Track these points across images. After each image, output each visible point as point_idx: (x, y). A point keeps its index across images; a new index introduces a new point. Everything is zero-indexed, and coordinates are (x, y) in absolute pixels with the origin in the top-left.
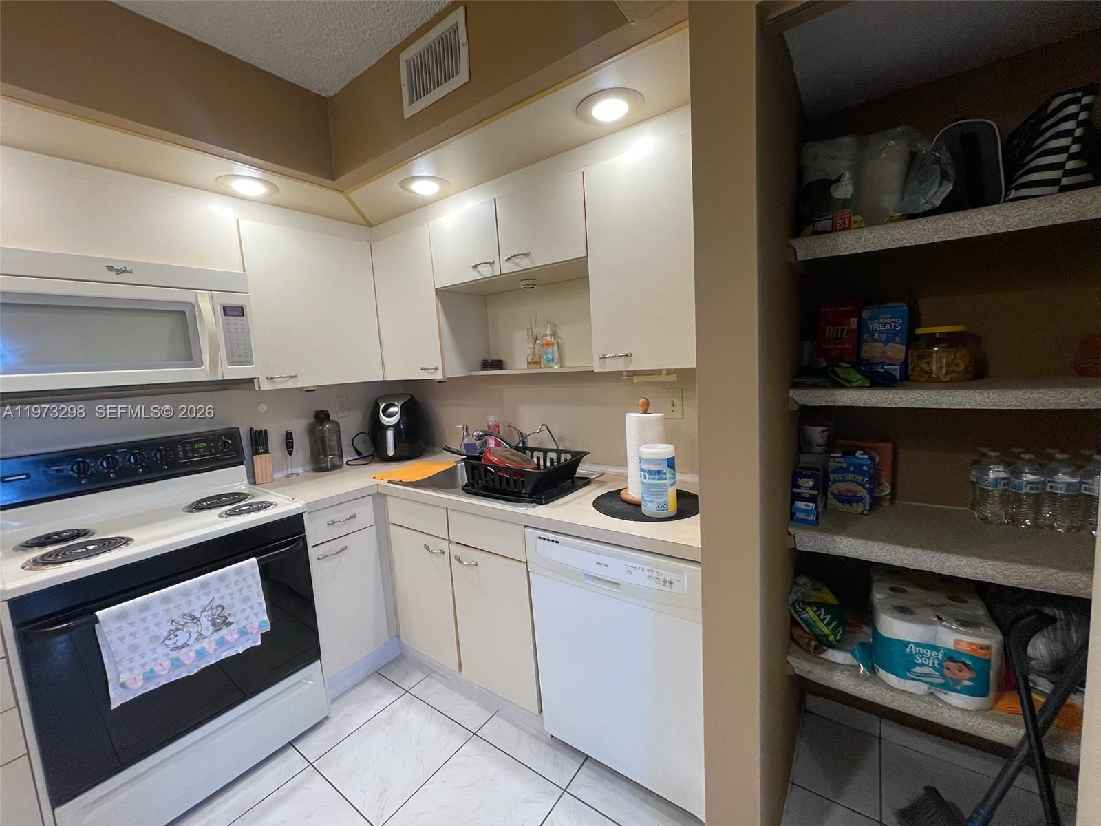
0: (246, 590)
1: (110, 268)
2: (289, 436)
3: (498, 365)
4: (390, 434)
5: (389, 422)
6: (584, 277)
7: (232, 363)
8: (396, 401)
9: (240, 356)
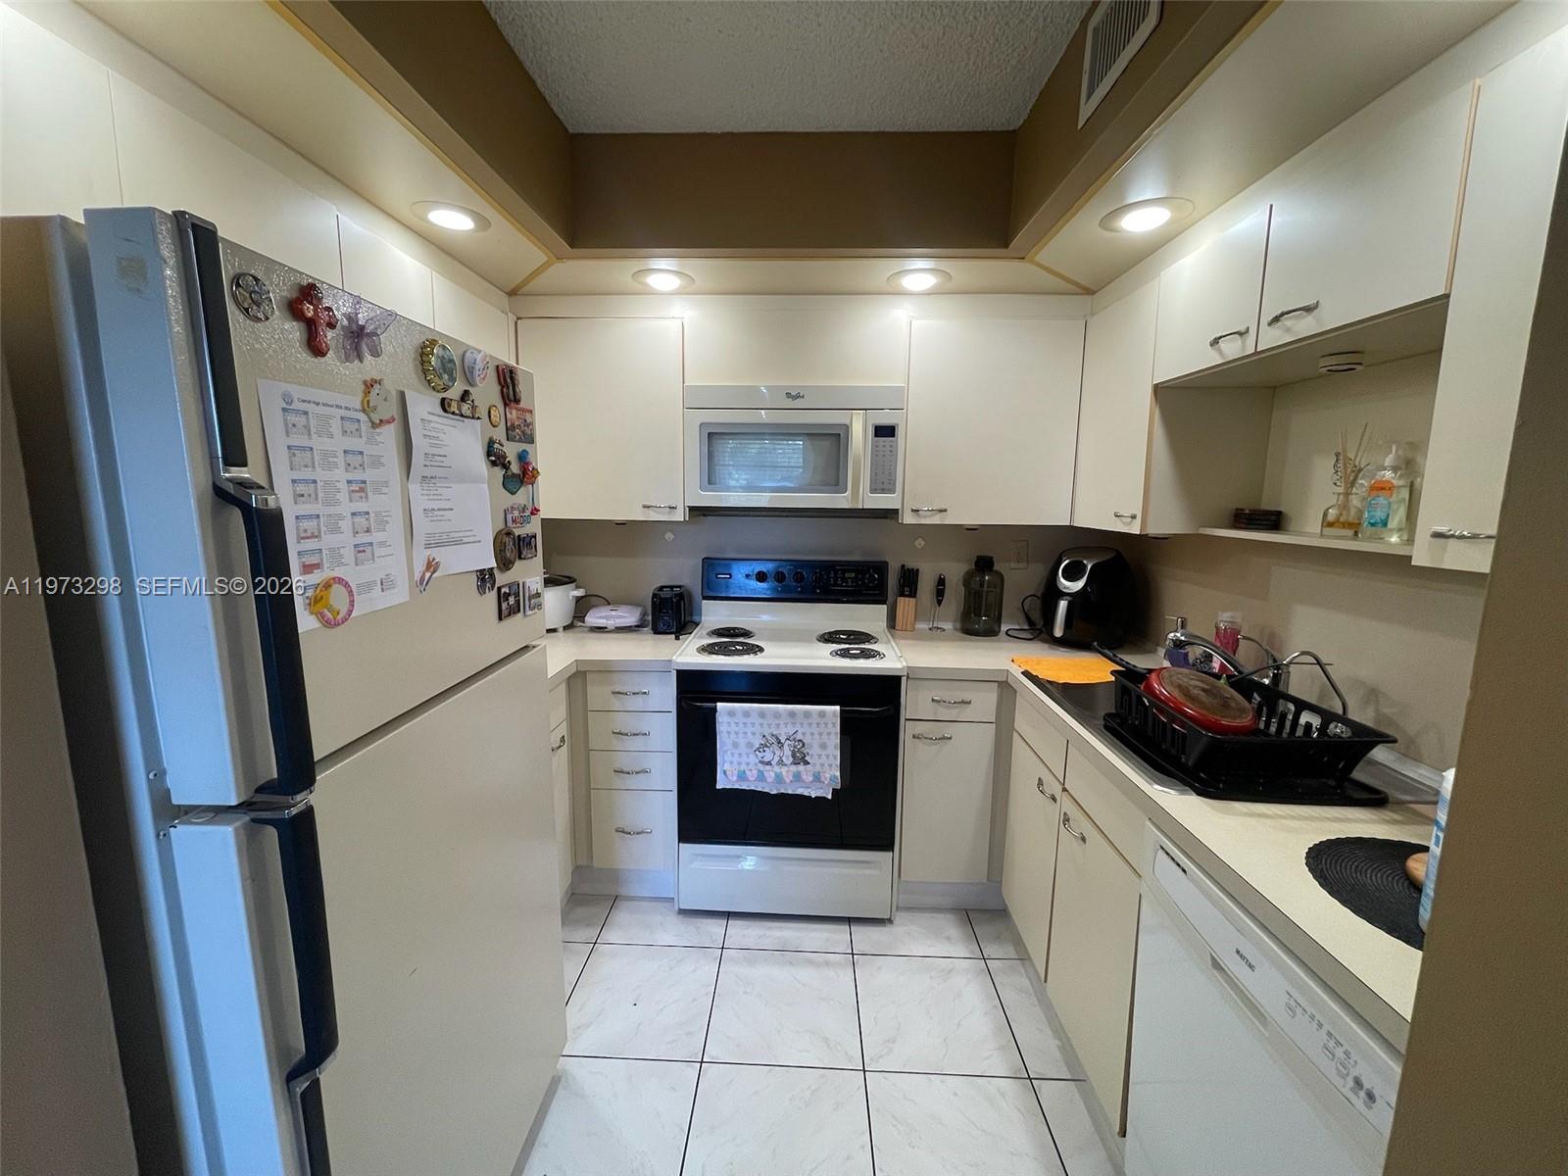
0: (825, 736)
1: (788, 395)
2: (941, 582)
3: (1274, 521)
4: (1063, 605)
5: (1067, 588)
6: (1431, 352)
7: (873, 490)
8: (1085, 558)
9: (883, 483)
